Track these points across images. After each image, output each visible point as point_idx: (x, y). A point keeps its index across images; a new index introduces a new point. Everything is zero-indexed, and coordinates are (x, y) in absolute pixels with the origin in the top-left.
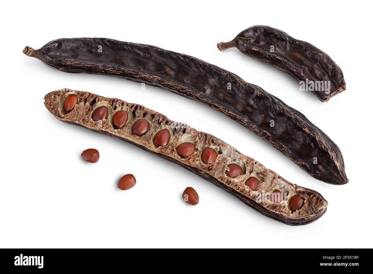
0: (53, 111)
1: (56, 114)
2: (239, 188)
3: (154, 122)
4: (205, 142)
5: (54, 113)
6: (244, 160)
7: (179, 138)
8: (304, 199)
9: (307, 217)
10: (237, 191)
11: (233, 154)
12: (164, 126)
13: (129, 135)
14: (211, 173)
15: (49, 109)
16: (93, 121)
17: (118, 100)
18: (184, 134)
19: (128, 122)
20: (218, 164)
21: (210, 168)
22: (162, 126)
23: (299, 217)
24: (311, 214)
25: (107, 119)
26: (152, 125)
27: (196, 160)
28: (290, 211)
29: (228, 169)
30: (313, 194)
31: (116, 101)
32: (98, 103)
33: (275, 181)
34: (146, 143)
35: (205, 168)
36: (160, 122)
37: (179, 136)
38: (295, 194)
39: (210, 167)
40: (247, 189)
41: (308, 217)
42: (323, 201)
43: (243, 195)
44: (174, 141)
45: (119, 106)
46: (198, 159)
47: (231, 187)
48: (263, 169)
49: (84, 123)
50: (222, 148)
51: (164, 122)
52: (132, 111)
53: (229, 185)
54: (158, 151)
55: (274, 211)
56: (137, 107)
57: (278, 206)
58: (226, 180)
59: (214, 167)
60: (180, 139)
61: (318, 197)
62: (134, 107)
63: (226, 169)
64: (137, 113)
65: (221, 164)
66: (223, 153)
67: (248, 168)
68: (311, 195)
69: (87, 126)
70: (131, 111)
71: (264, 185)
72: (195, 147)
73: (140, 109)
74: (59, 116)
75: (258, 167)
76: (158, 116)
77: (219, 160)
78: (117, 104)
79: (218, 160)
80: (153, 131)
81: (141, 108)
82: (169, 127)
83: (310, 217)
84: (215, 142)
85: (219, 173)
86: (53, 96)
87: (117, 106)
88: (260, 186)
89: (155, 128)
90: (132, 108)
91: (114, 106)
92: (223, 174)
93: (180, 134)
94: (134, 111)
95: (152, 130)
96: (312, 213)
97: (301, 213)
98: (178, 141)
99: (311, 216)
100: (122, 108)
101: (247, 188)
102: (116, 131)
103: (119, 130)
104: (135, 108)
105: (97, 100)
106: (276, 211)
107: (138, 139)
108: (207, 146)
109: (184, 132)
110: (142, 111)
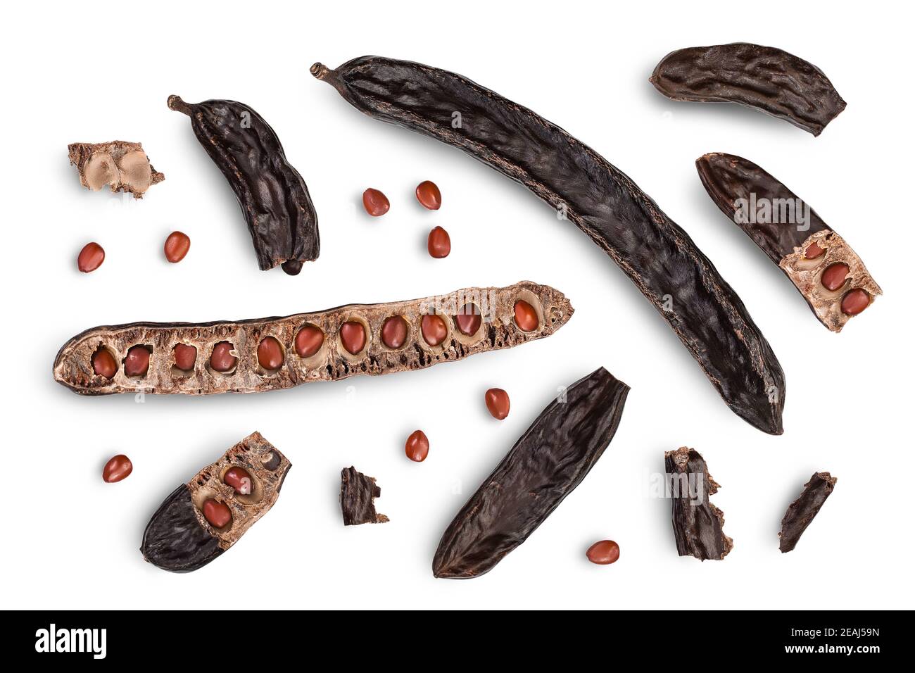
0: (544, 289)
3: (382, 355)
6: (219, 385)
7: (331, 353)
8: (95, 373)
9: (75, 345)
10: (201, 327)
11: (239, 382)
12: (364, 359)
13: (401, 311)
14: (251, 328)
15: (553, 290)
17: (457, 356)
18: (326, 364)
19: (421, 332)
20: (250, 351)
21: (257, 335)
22: (366, 357)
23: (87, 339)
26: (381, 348)
27: (285, 334)
28: (105, 344)
29: (232, 353)
30: (88, 387)
31: (460, 355)
32: (484, 337)
33: (156, 381)
34: (371, 313)
35: (264, 329)
36: (375, 362)
37: (333, 357)
38: (115, 377)
42: (63, 380)
44: (334, 345)
45: (449, 350)
46: (282, 338)
47: (211, 328)
48: (185, 389)
50: (261, 381)
51: (368, 365)
52: (425, 353)
53: (216, 328)
54: (346, 312)
56: (422, 363)
58: (224, 333)
59: (252, 340)
60: (328, 353)
61: (75, 384)
62: (426, 360)
63: (236, 351)
64: (415, 354)
65: (246, 353)
66: (254, 375)
67: (205, 377)
70: (427, 352)
71: (168, 364)
73: (416, 362)
76: (383, 370)
77: (253, 359)
78: (454, 351)
79: (254, 357)
80: (374, 339)
81: (415, 366)
83: (70, 347)
86: (561, 315)
87: (452, 348)
88: (171, 359)
89: (374, 348)
90: (429, 358)
91: (457, 345)
92: (234, 341)
93: (333, 360)
94: (422, 354)
95: (376, 340)
96: (71, 354)
97: (87, 348)
98: (330, 348)
100: (443, 349)
101: (188, 343)
104: (424, 359)
105: (489, 340)
107: (387, 312)
108: (285, 368)
109: (329, 368)
110: (410, 361)
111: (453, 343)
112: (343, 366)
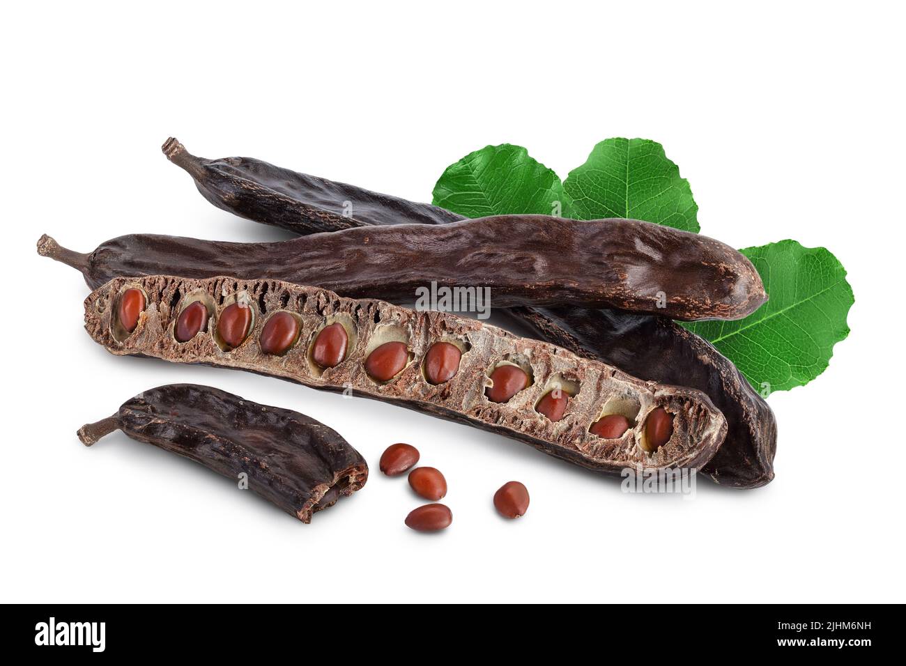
0: (100, 338)
1: (107, 343)
2: (522, 422)
3: (307, 313)
4: (427, 332)
5: (102, 342)
6: (526, 350)
7: (367, 338)
8: (672, 416)
9: (681, 460)
10: (517, 431)
11: (499, 343)
12: (331, 316)
13: (258, 358)
14: (450, 404)
15: (92, 334)
16: (179, 344)
17: (223, 281)
18: (379, 325)
19: (251, 327)
20: (465, 376)
22: (328, 317)
23: (665, 465)
24: (689, 451)
25: (206, 333)
26: (304, 322)
27: (412, 381)
28: (646, 452)
29: (490, 383)
30: (687, 399)
31: (219, 282)
32: (186, 297)
33: (605, 384)
34: (296, 368)
35: (435, 396)
36: (320, 308)
37: (367, 331)
38: (653, 407)
39: (445, 389)
40: (542, 420)
41: (683, 461)
42: (710, 414)
43: (532, 439)
44: (359, 347)
45: (229, 293)
46: (418, 377)
47: (503, 425)
48: (572, 361)
49: (162, 353)
50: (470, 335)
51: (330, 306)
52: (257, 298)
53: (496, 423)
54: (324, 380)
55: (609, 461)
56: (266, 286)
57: (618, 445)
58: (488, 412)
59: (456, 389)
60: (370, 339)
61: (700, 406)
62: (260, 289)
63: (485, 385)
64: (269, 300)
65: (471, 376)
66: (474, 346)
67: (539, 367)
68: (686, 402)
69: (169, 359)
70: (254, 299)
71: (579, 401)
72: (407, 350)
73: (273, 289)
74: (114, 347)
75: (562, 358)
76: (315, 294)
77: (467, 366)
78: (224, 290)
79: (463, 367)
80: (307, 336)
81: (276, 284)
82: (343, 315)
83: (687, 459)
84: (448, 325)
85: (472, 399)
86: (98, 301)
87: (224, 293)
88: (572, 405)
89: (313, 325)
90: (255, 290)
91: (218, 297)
92: (480, 399)
93: (368, 328)
94: (262, 297)
95: (306, 332)
96: (691, 450)
97: (669, 453)
98: (366, 344)
99: (688, 457)
100: (236, 297)
101: (541, 418)
102: (229, 355)
103: (234, 352)
104: (262, 290)
105: (181, 291)
106: (614, 459)
107: (278, 364)
108: (432, 340)
109: (377, 319)
110: (278, 294)
111: (222, 299)
112: (359, 314)
